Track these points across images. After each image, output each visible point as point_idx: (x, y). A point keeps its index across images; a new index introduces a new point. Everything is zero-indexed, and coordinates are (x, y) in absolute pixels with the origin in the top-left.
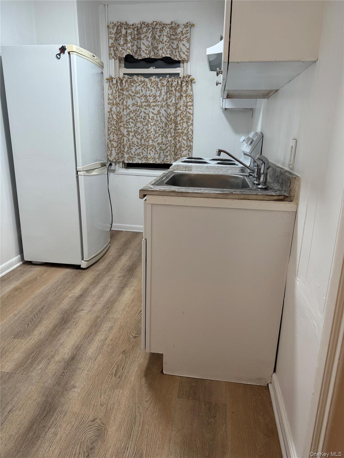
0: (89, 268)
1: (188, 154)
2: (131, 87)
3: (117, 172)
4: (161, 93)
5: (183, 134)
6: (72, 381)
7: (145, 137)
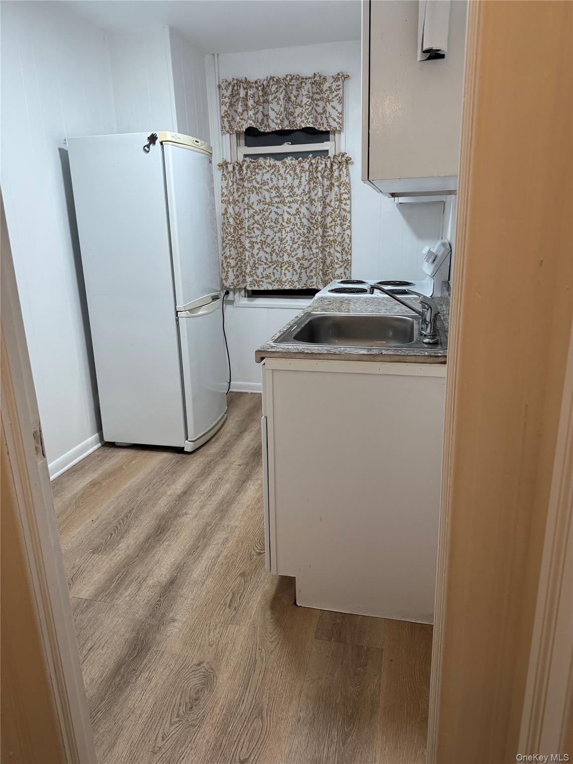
0: (197, 452)
1: (345, 273)
2: (255, 175)
3: (236, 304)
4: (300, 182)
5: (336, 242)
6: (171, 612)
7: (277, 249)
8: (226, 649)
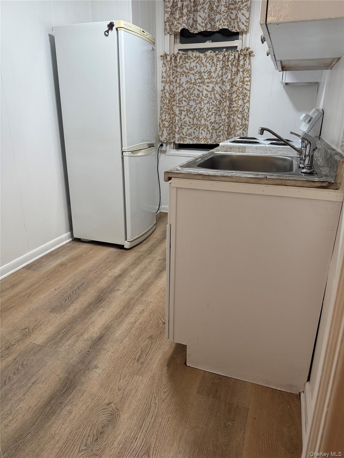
0: (132, 249)
1: (243, 133)
2: (185, 63)
3: (167, 153)
4: (216, 68)
5: (238, 112)
6: (96, 360)
7: (198, 115)
8: (130, 394)
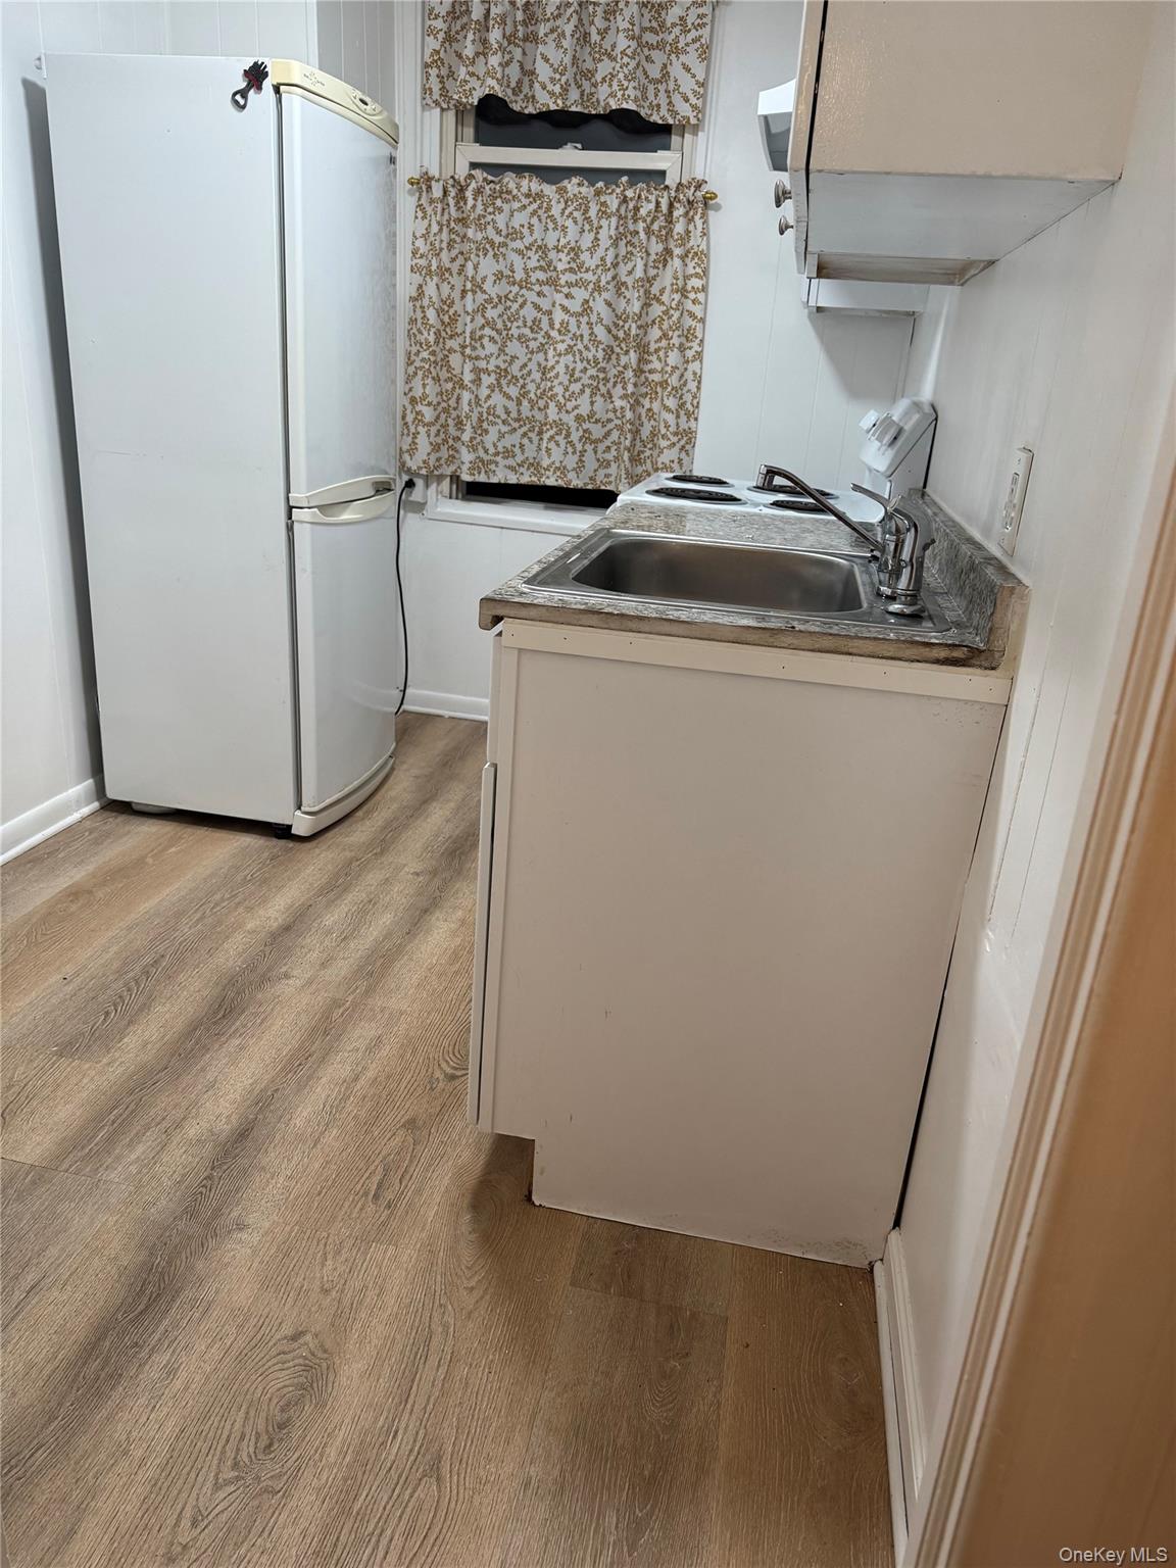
0: (320, 839)
1: (680, 460)
2: (494, 213)
3: (429, 511)
4: (597, 239)
5: (666, 388)
6: (237, 1205)
7: (533, 391)
8: (360, 1303)
